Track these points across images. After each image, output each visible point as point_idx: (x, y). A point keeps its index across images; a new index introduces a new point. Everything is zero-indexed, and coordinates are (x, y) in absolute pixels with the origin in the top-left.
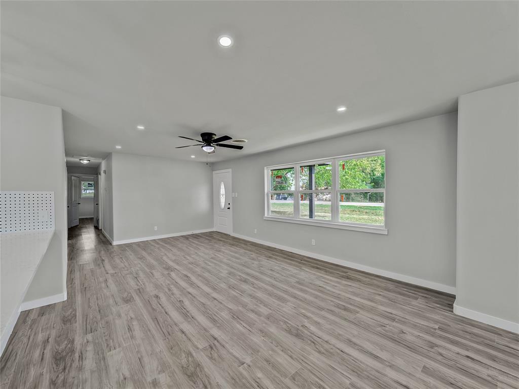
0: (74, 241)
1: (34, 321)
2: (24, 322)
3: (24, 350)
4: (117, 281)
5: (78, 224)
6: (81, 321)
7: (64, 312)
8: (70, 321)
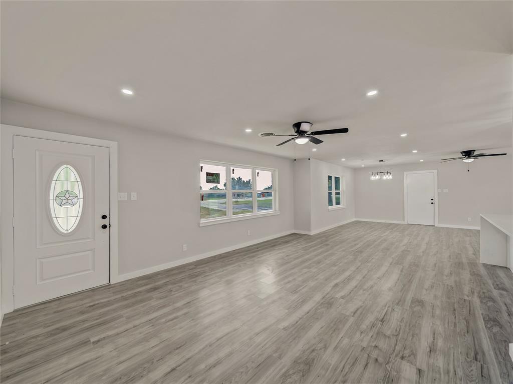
4: (413, 336)
6: (476, 312)
7: (502, 333)
8: (490, 319)
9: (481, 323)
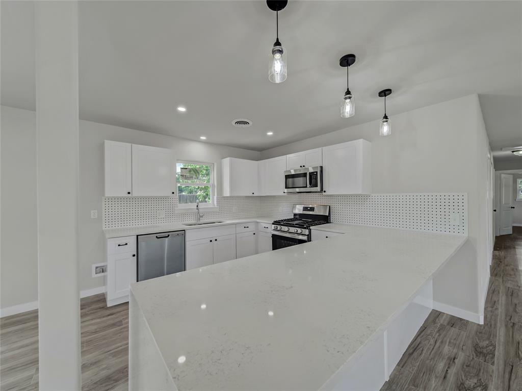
0: (502, 253)
1: (442, 328)
2: (434, 322)
3: (429, 352)
5: (511, 233)
6: (501, 368)
7: (479, 340)
8: (485, 355)
9: (499, 352)
